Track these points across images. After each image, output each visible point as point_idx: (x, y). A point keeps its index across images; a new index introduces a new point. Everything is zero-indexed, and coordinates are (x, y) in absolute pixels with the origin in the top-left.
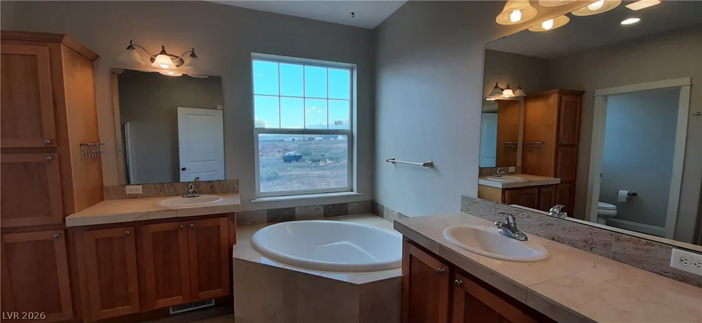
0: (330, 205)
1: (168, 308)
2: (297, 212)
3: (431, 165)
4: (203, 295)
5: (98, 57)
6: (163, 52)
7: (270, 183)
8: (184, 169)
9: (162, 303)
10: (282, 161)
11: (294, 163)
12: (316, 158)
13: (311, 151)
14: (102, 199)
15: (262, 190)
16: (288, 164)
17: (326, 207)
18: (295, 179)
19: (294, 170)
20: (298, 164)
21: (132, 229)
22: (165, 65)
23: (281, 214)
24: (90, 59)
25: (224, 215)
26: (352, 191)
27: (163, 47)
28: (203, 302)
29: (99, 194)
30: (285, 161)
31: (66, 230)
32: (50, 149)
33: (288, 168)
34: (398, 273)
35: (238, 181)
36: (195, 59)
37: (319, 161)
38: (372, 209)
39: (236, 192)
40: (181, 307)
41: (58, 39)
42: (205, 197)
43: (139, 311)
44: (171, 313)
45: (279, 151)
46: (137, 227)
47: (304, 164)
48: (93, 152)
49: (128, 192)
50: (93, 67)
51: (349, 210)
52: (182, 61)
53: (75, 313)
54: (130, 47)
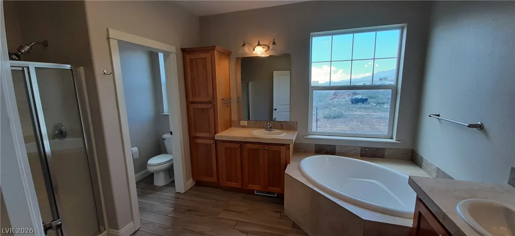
0: (367, 148)
1: (254, 190)
2: (337, 149)
3: (480, 127)
4: (271, 189)
5: (231, 52)
6: (259, 45)
7: (336, 120)
8: (275, 110)
9: (251, 187)
10: (350, 102)
11: (360, 105)
12: (381, 101)
13: (378, 95)
14: (231, 127)
15: (314, 129)
16: (355, 105)
17: (363, 149)
18: (356, 118)
19: (358, 111)
20: (363, 105)
21: (239, 145)
22: (260, 51)
23: (325, 149)
24: (227, 54)
25: (283, 145)
26: (392, 138)
27: (259, 41)
28: (271, 193)
29: (229, 124)
30: (352, 103)
31: (216, 141)
32: (210, 102)
33: (354, 109)
34: (410, 223)
35: (297, 123)
36: (275, 45)
37: (384, 104)
38: (412, 158)
39: (295, 129)
40: (260, 192)
41: (213, 48)
42: (277, 131)
43: (241, 187)
44: (255, 193)
45: (349, 95)
46: (242, 144)
47: (368, 106)
48: (227, 102)
49: (241, 124)
50: (229, 59)
51: (385, 154)
52: (269, 47)
53: (218, 179)
54: (244, 45)
